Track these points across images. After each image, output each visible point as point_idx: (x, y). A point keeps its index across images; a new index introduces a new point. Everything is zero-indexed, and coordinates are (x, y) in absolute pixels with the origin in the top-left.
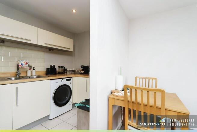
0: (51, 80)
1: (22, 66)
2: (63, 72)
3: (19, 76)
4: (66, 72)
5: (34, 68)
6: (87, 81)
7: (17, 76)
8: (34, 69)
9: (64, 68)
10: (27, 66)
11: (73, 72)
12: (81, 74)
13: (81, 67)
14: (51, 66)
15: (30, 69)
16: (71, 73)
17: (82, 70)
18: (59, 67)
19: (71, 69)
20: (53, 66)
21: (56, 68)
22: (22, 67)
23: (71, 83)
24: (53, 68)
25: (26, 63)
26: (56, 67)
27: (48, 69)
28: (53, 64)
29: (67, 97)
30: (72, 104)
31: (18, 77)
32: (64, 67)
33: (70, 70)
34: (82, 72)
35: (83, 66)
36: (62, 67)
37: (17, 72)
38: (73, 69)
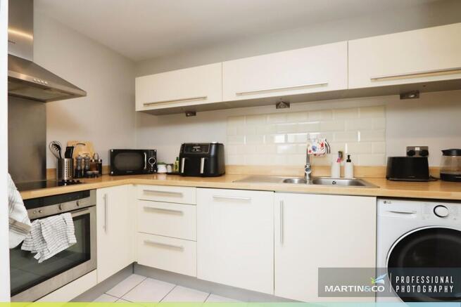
5: (349, 156)
8: (349, 161)
14: (411, 152)
15: (339, 161)
18: (447, 152)
20: (417, 149)
22: (315, 155)
24: (417, 156)
25: (322, 145)
27: (395, 161)
28: (418, 144)
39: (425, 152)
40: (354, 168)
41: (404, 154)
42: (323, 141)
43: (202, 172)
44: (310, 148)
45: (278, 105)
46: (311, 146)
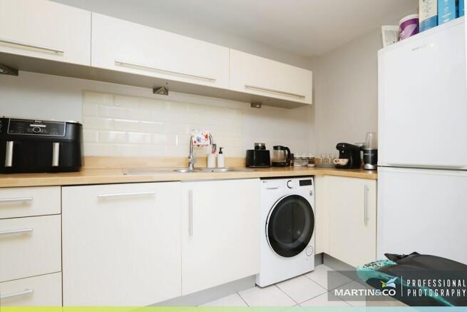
0: (262, 178)
1: (199, 143)
2: (285, 161)
3: (193, 166)
4: (291, 162)
5: (221, 149)
6: (367, 189)
7: (189, 166)
8: (221, 152)
9: (287, 151)
10: (209, 143)
11: (310, 162)
12: (339, 167)
13: (339, 147)
14: (257, 147)
15: (214, 152)
16: (306, 166)
17: (342, 156)
18: (276, 148)
19: (304, 156)
20: (260, 145)
21: (268, 151)
22: (198, 146)
23: (311, 194)
25: (206, 137)
26: (267, 149)
27: (250, 153)
28: (260, 142)
29: (299, 233)
30: (313, 255)
31: (191, 168)
32: (287, 149)
33: (302, 159)
34: (344, 162)
35: (346, 144)
36: (282, 148)
37: (189, 158)
38: (311, 156)
39: (264, 147)
40: (226, 159)
41: (253, 148)
42: (207, 132)
43: (56, 163)
44: (194, 139)
45: (156, 90)
46: (196, 136)
